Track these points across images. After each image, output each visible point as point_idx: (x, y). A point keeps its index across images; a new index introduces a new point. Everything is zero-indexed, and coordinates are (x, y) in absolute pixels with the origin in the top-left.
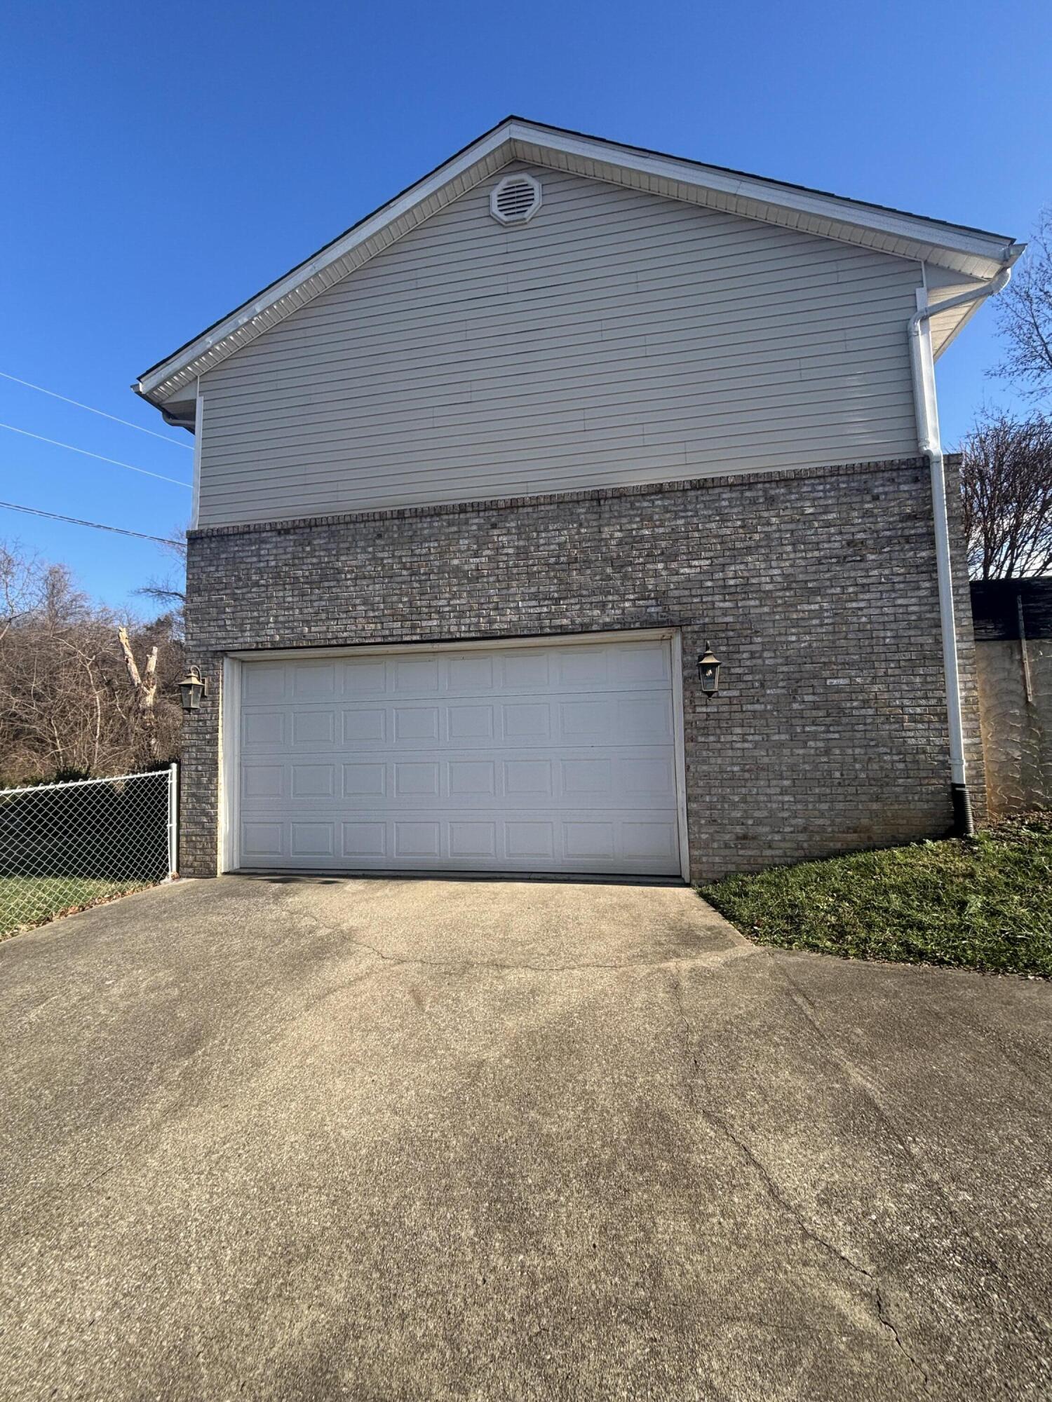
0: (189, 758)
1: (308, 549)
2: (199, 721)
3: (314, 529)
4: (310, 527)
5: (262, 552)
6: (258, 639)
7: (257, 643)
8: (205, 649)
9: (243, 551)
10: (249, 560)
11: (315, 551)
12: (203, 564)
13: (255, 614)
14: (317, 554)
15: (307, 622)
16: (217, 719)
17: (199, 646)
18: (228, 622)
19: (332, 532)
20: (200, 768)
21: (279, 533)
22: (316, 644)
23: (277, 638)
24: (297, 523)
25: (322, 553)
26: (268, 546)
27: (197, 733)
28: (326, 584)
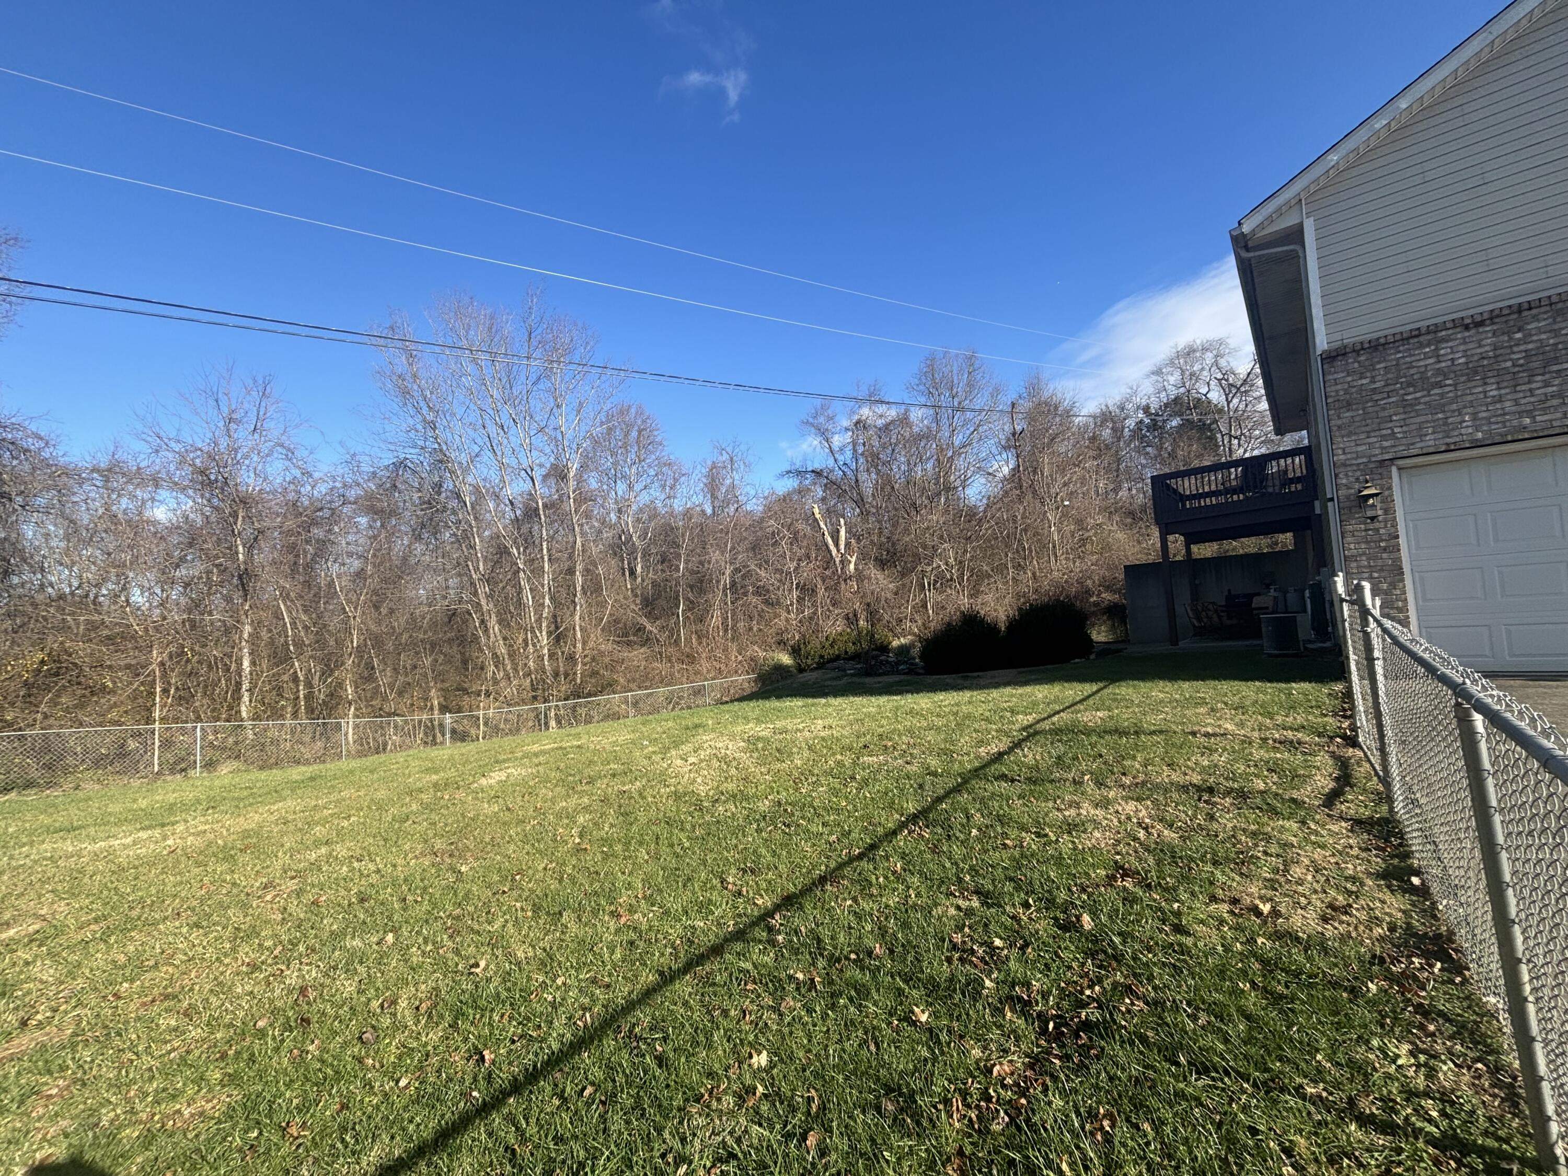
0: (1358, 567)
1: (1519, 335)
2: (1366, 530)
3: (1526, 313)
4: (1520, 312)
5: (1442, 352)
6: (1448, 440)
7: (1447, 444)
8: (1365, 460)
9: (1411, 356)
10: (1422, 363)
11: (1531, 335)
12: (1349, 379)
13: (1440, 416)
14: (1535, 338)
15: (1529, 413)
16: (1395, 526)
17: (1356, 459)
18: (1396, 430)
19: (1557, 311)
20: (1376, 575)
21: (1467, 328)
22: (1546, 433)
23: (1480, 435)
24: (1497, 312)
25: (1543, 336)
26: (1450, 344)
27: (1367, 542)
28: (1555, 368)
